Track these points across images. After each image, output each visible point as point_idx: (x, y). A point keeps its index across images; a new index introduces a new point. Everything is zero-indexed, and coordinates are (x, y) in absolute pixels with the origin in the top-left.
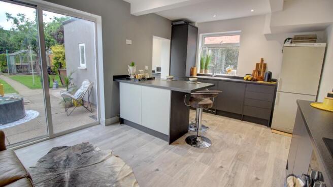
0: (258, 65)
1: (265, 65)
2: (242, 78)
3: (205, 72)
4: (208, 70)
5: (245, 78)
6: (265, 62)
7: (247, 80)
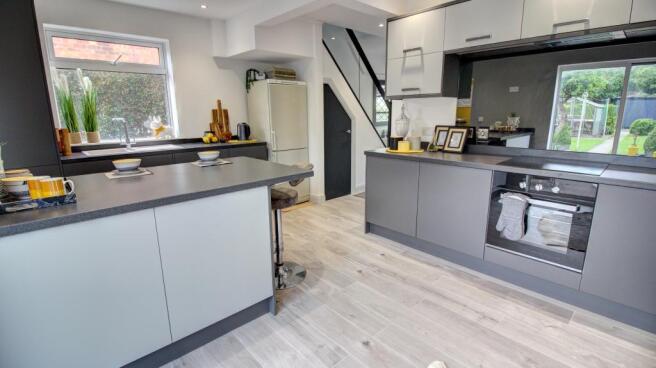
0: (214, 112)
1: (226, 112)
2: (200, 140)
3: (90, 139)
4: (98, 133)
5: (206, 139)
6: (223, 107)
7: (211, 142)
